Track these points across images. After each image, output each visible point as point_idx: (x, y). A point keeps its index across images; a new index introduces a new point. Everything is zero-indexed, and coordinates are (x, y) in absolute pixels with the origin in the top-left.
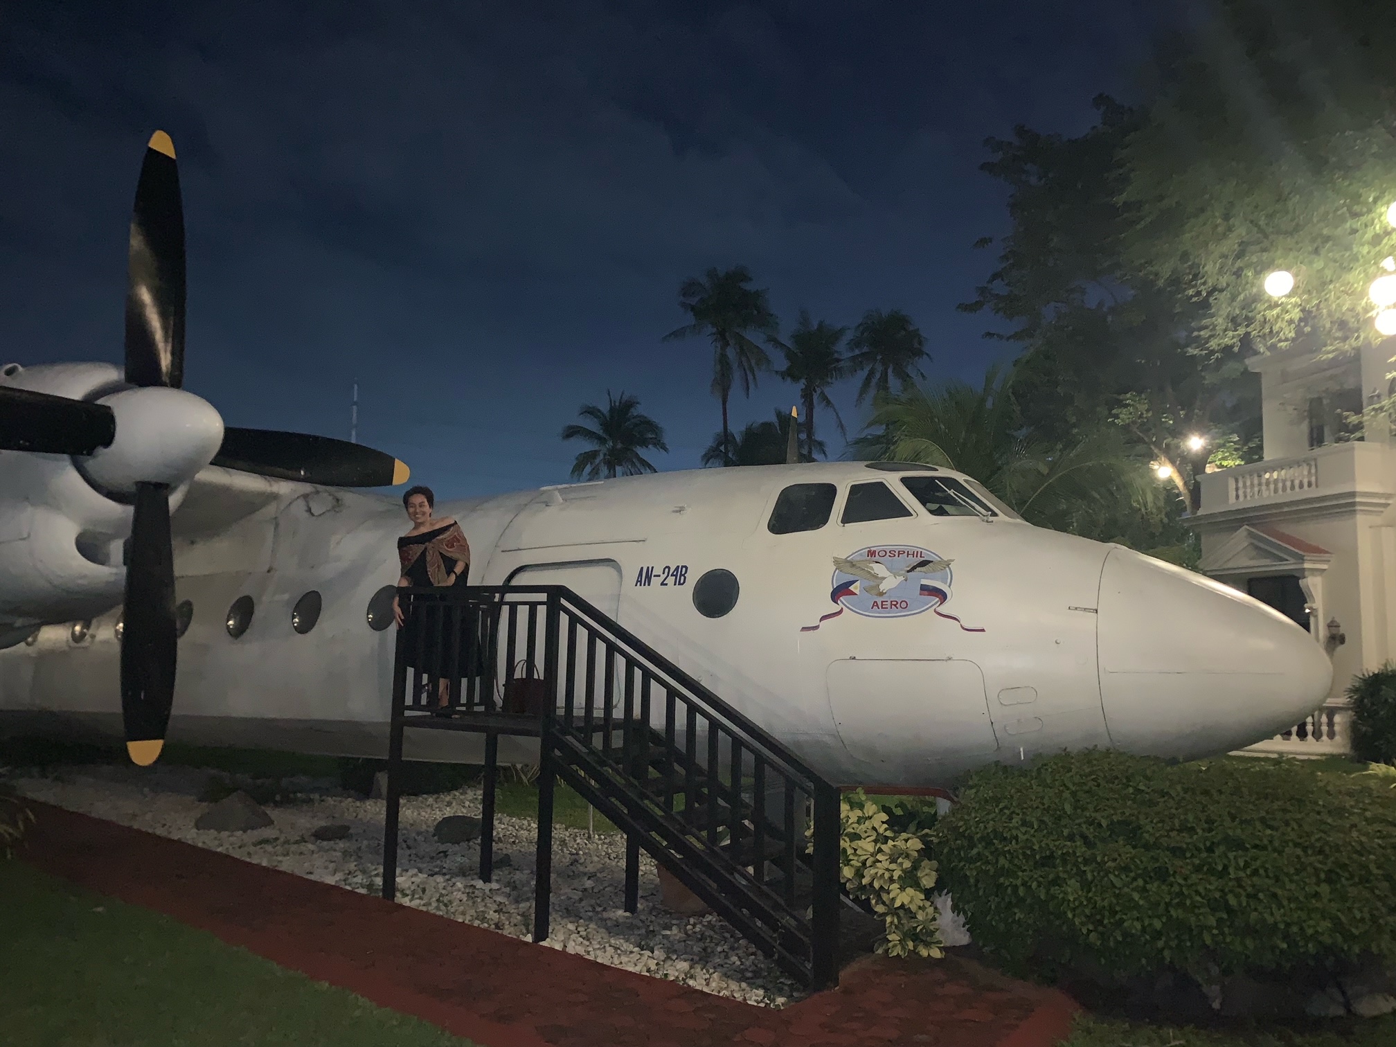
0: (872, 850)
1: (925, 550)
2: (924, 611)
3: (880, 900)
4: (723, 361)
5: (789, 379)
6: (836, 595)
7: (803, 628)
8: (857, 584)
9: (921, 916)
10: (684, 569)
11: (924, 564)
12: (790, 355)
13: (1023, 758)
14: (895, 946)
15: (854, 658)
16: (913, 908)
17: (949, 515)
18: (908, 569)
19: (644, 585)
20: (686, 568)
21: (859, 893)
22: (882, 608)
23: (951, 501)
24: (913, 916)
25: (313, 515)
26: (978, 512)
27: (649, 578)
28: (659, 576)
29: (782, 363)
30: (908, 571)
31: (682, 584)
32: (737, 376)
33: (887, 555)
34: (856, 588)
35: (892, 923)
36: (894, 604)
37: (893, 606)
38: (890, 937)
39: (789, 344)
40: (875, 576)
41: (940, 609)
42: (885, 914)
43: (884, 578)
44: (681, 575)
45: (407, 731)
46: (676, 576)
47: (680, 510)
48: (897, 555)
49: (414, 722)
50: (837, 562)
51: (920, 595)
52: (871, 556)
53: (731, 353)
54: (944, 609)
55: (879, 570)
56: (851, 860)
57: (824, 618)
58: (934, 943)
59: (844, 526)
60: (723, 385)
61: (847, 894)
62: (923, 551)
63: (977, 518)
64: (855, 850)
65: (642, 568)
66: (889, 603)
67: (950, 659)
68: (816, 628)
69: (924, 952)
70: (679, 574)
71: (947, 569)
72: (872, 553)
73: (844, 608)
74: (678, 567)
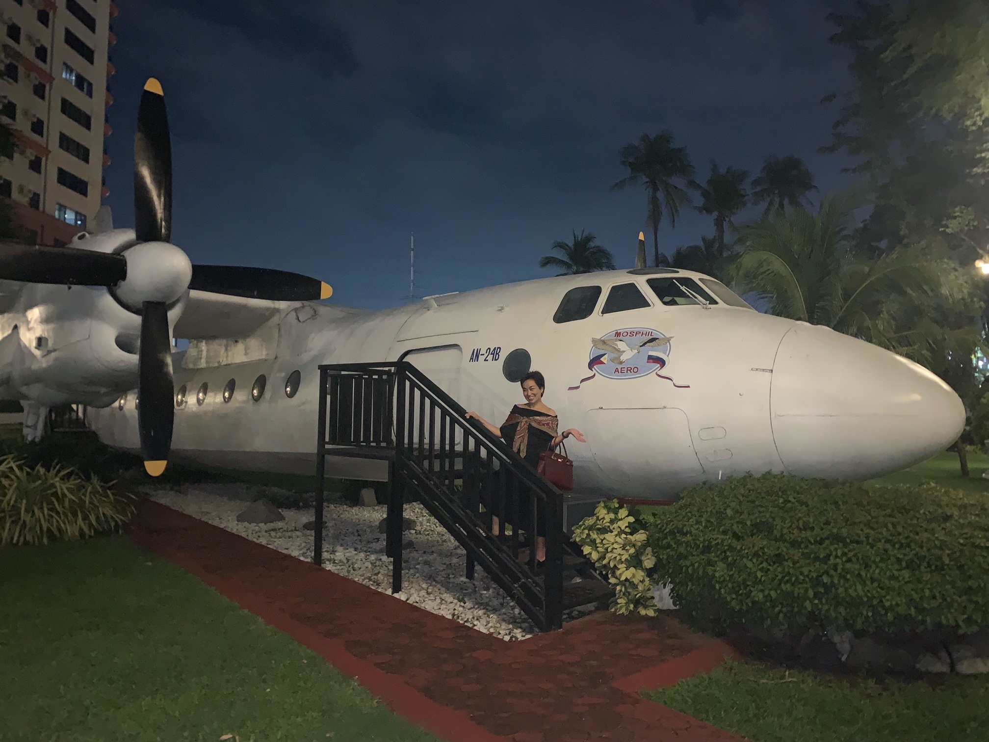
0: (613, 541)
1: (655, 330)
2: (650, 373)
3: (614, 574)
4: (654, 201)
5: (704, 211)
6: (591, 365)
7: (570, 388)
8: (606, 356)
9: (640, 588)
10: (499, 349)
11: (653, 340)
12: (705, 194)
13: (720, 478)
14: (621, 607)
15: (602, 408)
16: (636, 581)
17: (678, 305)
18: (641, 344)
19: (475, 361)
20: (500, 348)
21: (603, 570)
22: (621, 372)
23: (683, 295)
24: (635, 586)
25: (300, 321)
26: (699, 301)
27: (477, 356)
28: (484, 355)
29: (699, 200)
30: (641, 346)
31: (497, 360)
32: (665, 211)
33: (628, 335)
34: (605, 359)
35: (621, 591)
36: (629, 370)
37: (628, 371)
38: (619, 601)
39: (704, 184)
40: (618, 350)
41: (660, 373)
42: (616, 585)
43: (624, 352)
44: (497, 354)
45: (327, 456)
46: (494, 354)
47: (501, 309)
48: (635, 335)
49: (330, 452)
50: (594, 341)
51: (647, 362)
52: (617, 336)
53: (660, 195)
54: (663, 372)
55: (621, 346)
56: (598, 547)
57: (583, 381)
58: (651, 606)
59: (602, 316)
60: (654, 218)
61: (595, 570)
62: (653, 331)
63: (699, 306)
64: (602, 540)
65: (474, 350)
66: (626, 369)
67: (665, 407)
68: (578, 387)
69: (643, 612)
70: (495, 353)
71: (668, 344)
72: (618, 334)
73: (596, 373)
74: (495, 348)
